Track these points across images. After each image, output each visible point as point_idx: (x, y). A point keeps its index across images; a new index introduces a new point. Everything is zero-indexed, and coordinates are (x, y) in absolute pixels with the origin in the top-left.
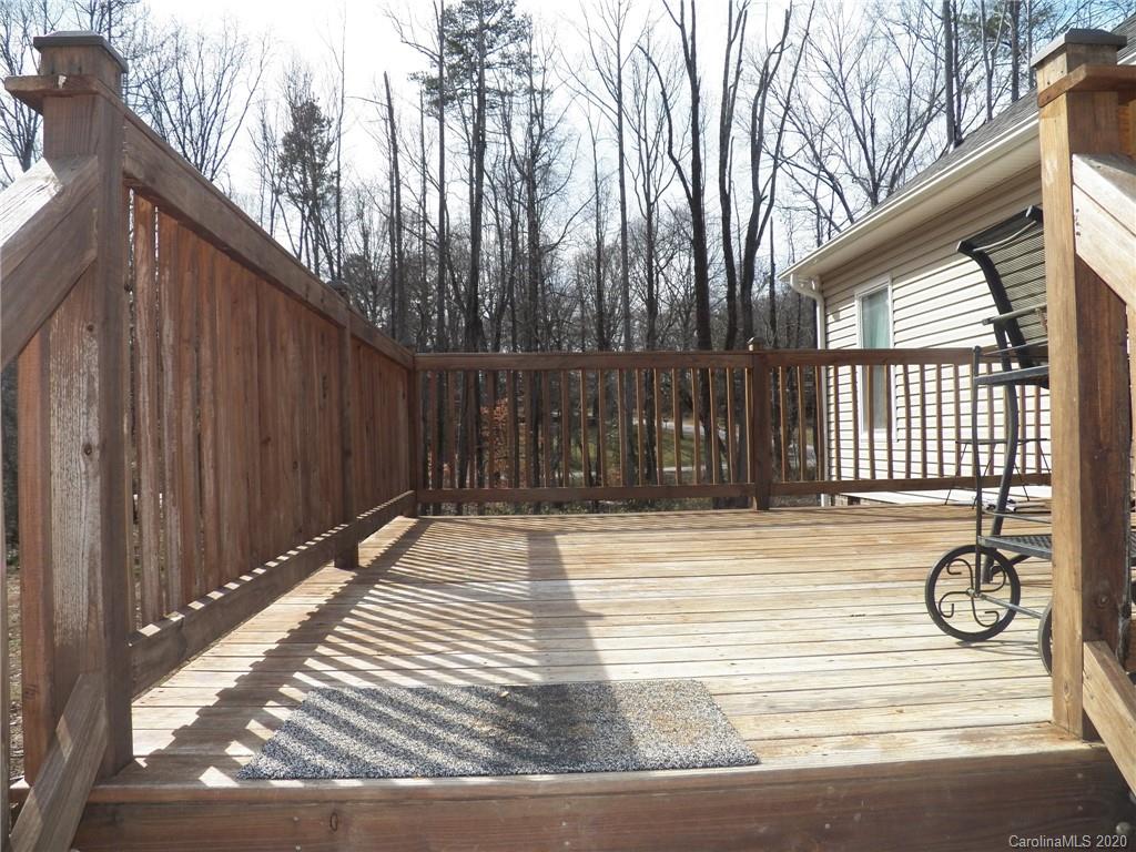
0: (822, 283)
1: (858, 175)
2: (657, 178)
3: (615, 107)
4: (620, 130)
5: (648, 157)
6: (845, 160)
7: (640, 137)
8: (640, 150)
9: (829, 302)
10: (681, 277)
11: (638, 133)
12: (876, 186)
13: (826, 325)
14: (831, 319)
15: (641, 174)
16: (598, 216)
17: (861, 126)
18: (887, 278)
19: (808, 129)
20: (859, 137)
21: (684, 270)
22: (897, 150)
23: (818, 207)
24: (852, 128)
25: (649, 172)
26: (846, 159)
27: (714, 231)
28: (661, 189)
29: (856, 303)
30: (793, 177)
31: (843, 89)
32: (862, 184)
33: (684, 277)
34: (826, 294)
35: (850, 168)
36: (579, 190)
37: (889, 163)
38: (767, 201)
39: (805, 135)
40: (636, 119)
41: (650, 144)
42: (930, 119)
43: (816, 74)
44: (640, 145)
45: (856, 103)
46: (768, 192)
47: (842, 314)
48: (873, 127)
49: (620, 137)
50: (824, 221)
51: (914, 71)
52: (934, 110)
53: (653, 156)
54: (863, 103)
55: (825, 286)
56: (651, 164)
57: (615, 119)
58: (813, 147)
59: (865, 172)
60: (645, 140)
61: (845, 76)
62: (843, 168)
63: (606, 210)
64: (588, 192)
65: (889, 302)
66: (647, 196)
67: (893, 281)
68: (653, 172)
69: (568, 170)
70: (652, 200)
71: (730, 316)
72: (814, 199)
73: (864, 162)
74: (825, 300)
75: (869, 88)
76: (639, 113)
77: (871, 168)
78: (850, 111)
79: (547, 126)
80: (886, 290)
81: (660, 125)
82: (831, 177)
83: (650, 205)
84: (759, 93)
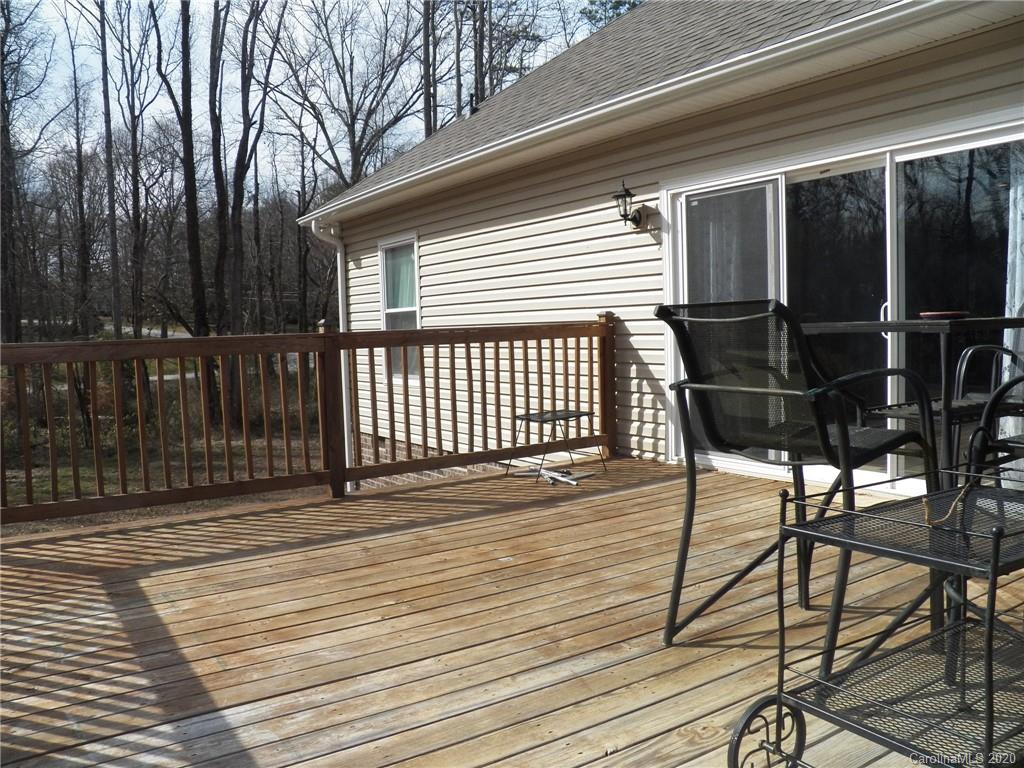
0: (342, 230)
1: (336, 106)
2: (142, 91)
3: (97, 13)
4: (103, 38)
5: (133, 68)
6: (326, 92)
7: (123, 47)
8: (123, 60)
9: (349, 250)
10: (163, 189)
11: (122, 43)
12: (354, 118)
13: (347, 271)
14: (351, 265)
15: (125, 85)
16: (77, 124)
17: (340, 61)
18: (413, 235)
19: (293, 60)
20: (339, 72)
21: (166, 183)
22: (372, 86)
23: (302, 135)
24: (333, 62)
25: (133, 84)
26: (328, 91)
27: (202, 148)
28: (145, 104)
29: (379, 253)
30: (276, 102)
31: (326, 25)
32: (340, 115)
33: (166, 190)
34: (347, 241)
35: (329, 99)
36: (55, 95)
37: (365, 98)
38: (257, 126)
39: (290, 65)
40: (119, 28)
41: (134, 55)
42: (401, 63)
43: (300, 8)
44: (123, 55)
45: (336, 40)
46: (257, 118)
47: (364, 262)
48: (352, 64)
49: (104, 45)
50: (307, 149)
51: (390, 18)
52: (406, 55)
53: (137, 68)
54: (343, 41)
55: (344, 234)
56: (136, 75)
57: (98, 26)
58: (297, 78)
59: (344, 105)
60: (129, 51)
61: (327, 13)
62: (323, 99)
63: (84, 117)
64: (64, 98)
65: (415, 257)
66: (132, 108)
67: (419, 238)
68: (137, 86)
69: (41, 72)
70: (137, 113)
71: (220, 234)
72: (299, 127)
73: (343, 95)
74: (346, 246)
75: (349, 28)
76: (122, 22)
77: (350, 101)
78: (331, 46)
79: (15, 20)
80: (411, 246)
81: (145, 36)
82: (313, 106)
83: (134, 118)
84: (249, 21)
